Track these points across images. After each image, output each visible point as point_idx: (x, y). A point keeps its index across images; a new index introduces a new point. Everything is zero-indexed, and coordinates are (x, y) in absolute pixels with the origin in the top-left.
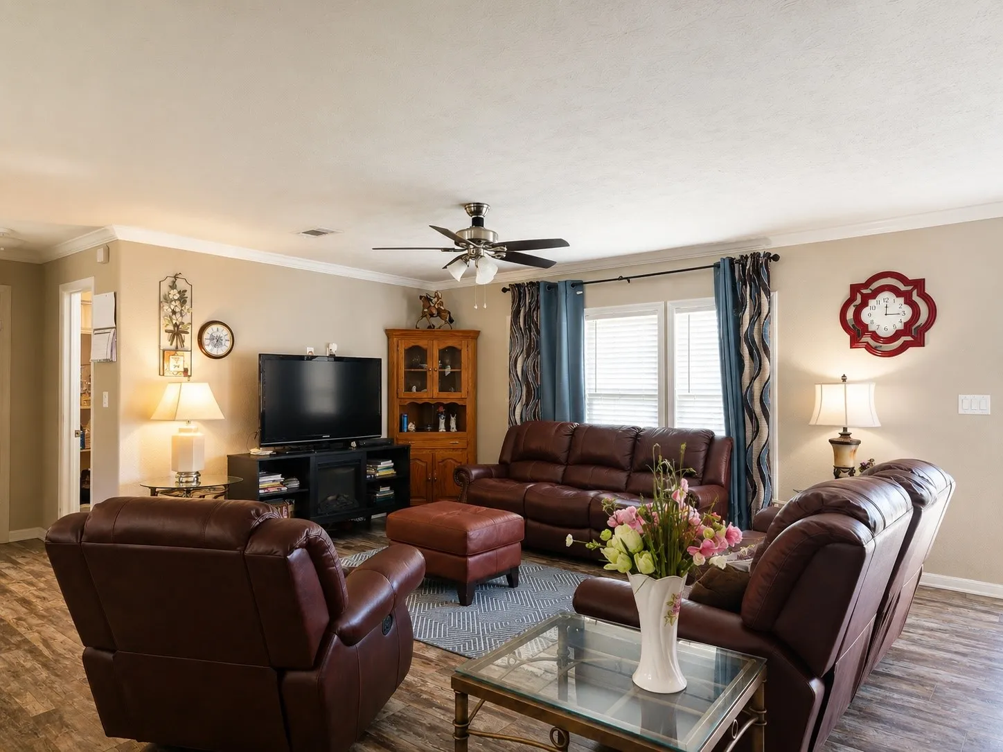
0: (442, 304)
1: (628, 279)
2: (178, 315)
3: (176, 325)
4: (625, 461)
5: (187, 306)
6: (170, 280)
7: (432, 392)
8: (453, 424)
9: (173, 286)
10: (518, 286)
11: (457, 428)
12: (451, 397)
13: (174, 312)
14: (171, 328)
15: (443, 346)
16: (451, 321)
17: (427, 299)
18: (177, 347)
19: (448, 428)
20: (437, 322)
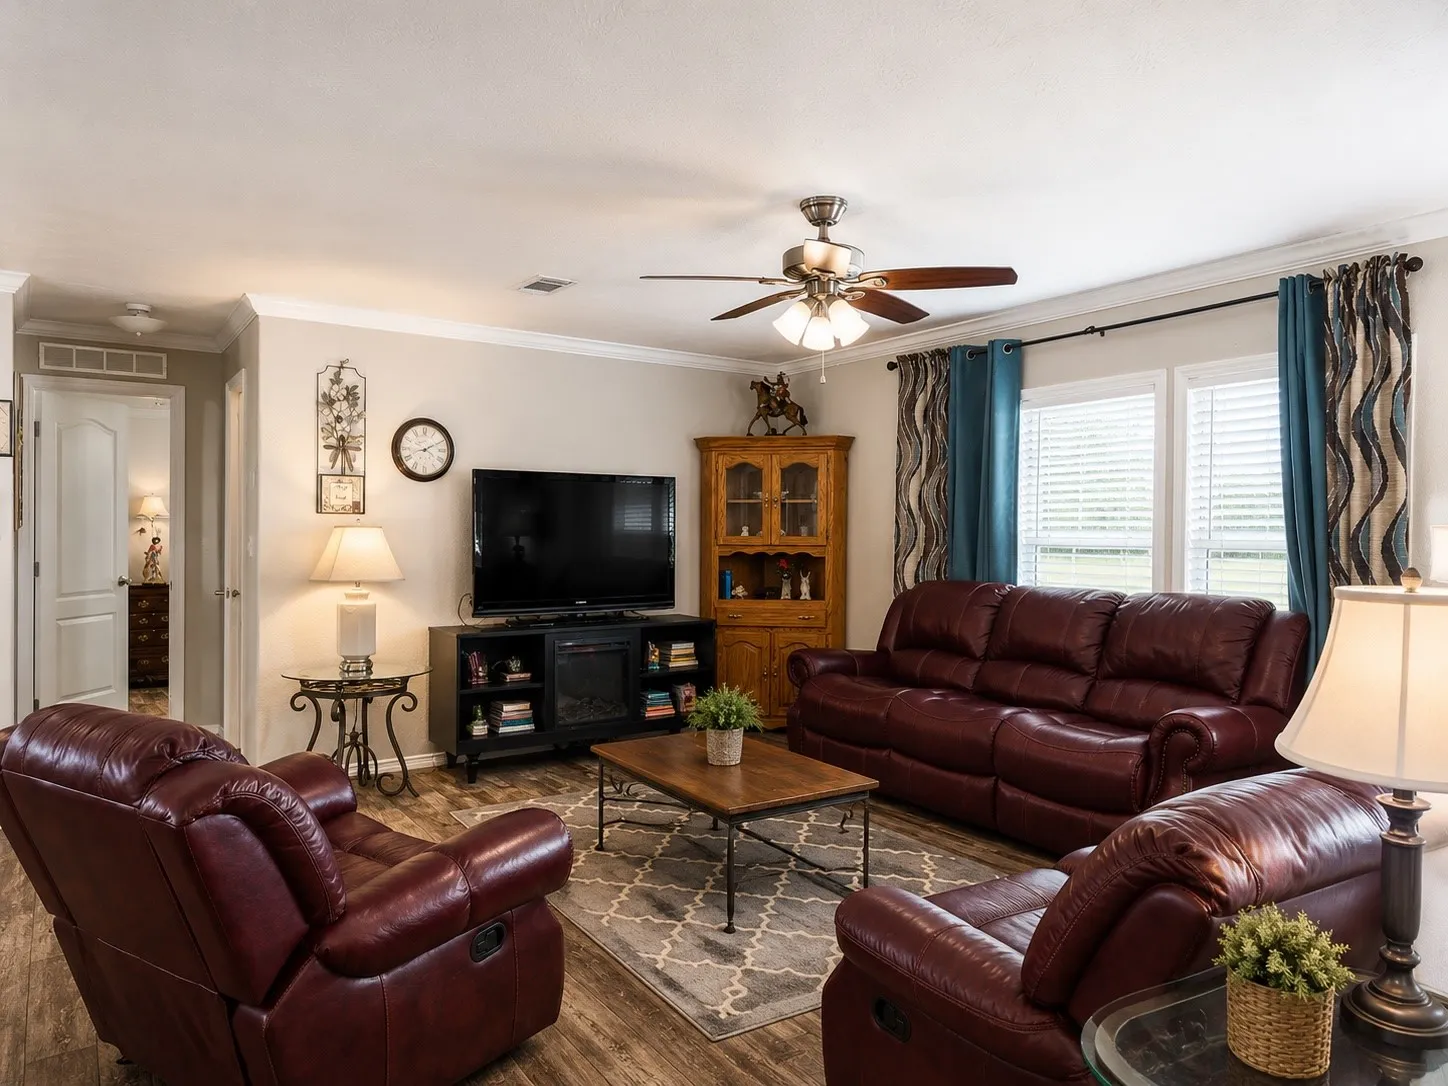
0: (786, 394)
1: (1102, 331)
2: (344, 424)
3: (342, 438)
4: (1089, 657)
5: (359, 409)
6: (330, 374)
7: (773, 536)
8: (805, 589)
9: (336, 380)
10: (914, 357)
11: (811, 595)
12: (802, 543)
13: (338, 419)
14: (333, 441)
15: (787, 463)
16: (804, 421)
17: (763, 387)
18: (343, 469)
19: (796, 595)
20: (781, 422)
